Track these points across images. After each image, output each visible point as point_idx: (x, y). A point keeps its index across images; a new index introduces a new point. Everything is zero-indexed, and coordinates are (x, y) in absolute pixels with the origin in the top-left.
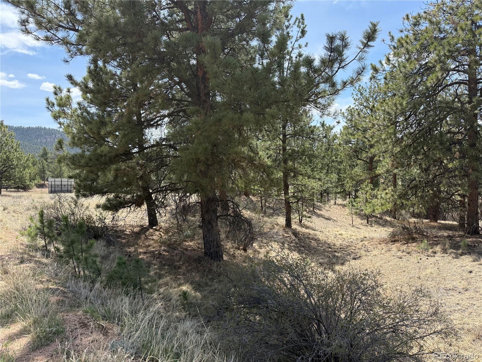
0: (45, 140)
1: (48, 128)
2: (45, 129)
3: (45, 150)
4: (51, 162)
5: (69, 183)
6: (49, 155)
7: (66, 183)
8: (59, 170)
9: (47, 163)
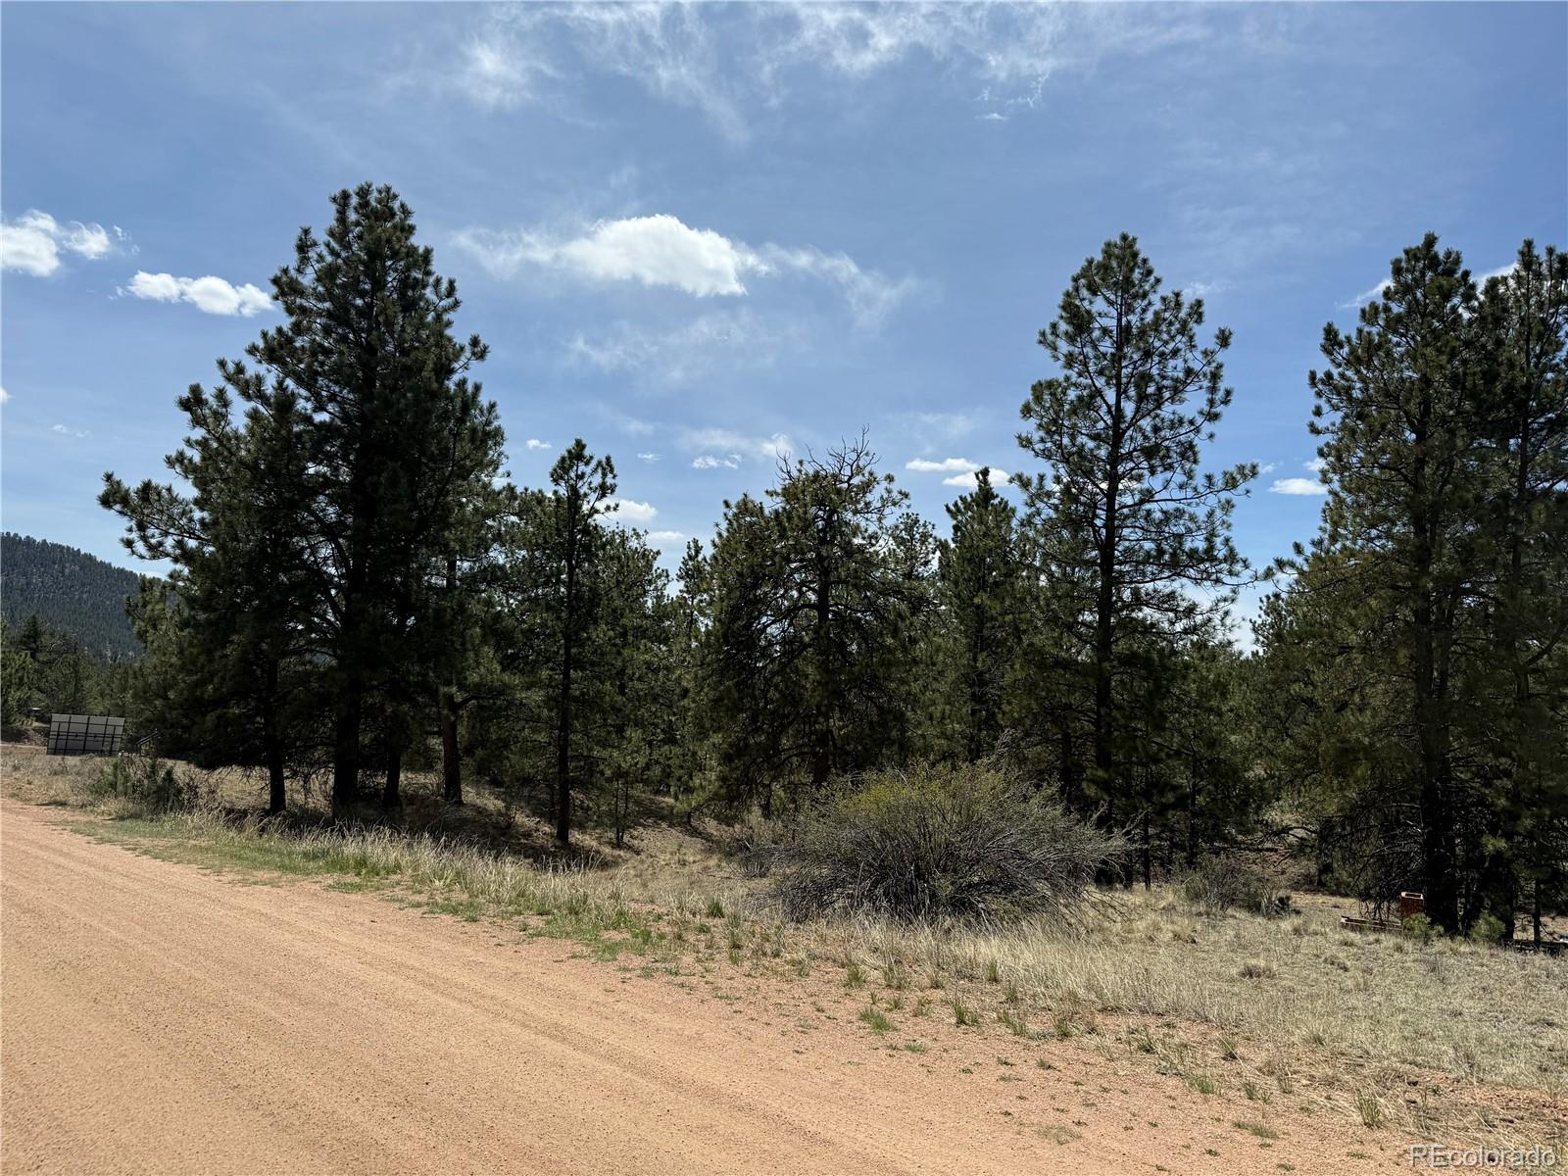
0: (23, 580)
1: (39, 540)
2: (29, 541)
3: (34, 623)
4: (49, 663)
5: (110, 730)
6: (45, 640)
7: (101, 730)
8: (71, 688)
9: (36, 665)
